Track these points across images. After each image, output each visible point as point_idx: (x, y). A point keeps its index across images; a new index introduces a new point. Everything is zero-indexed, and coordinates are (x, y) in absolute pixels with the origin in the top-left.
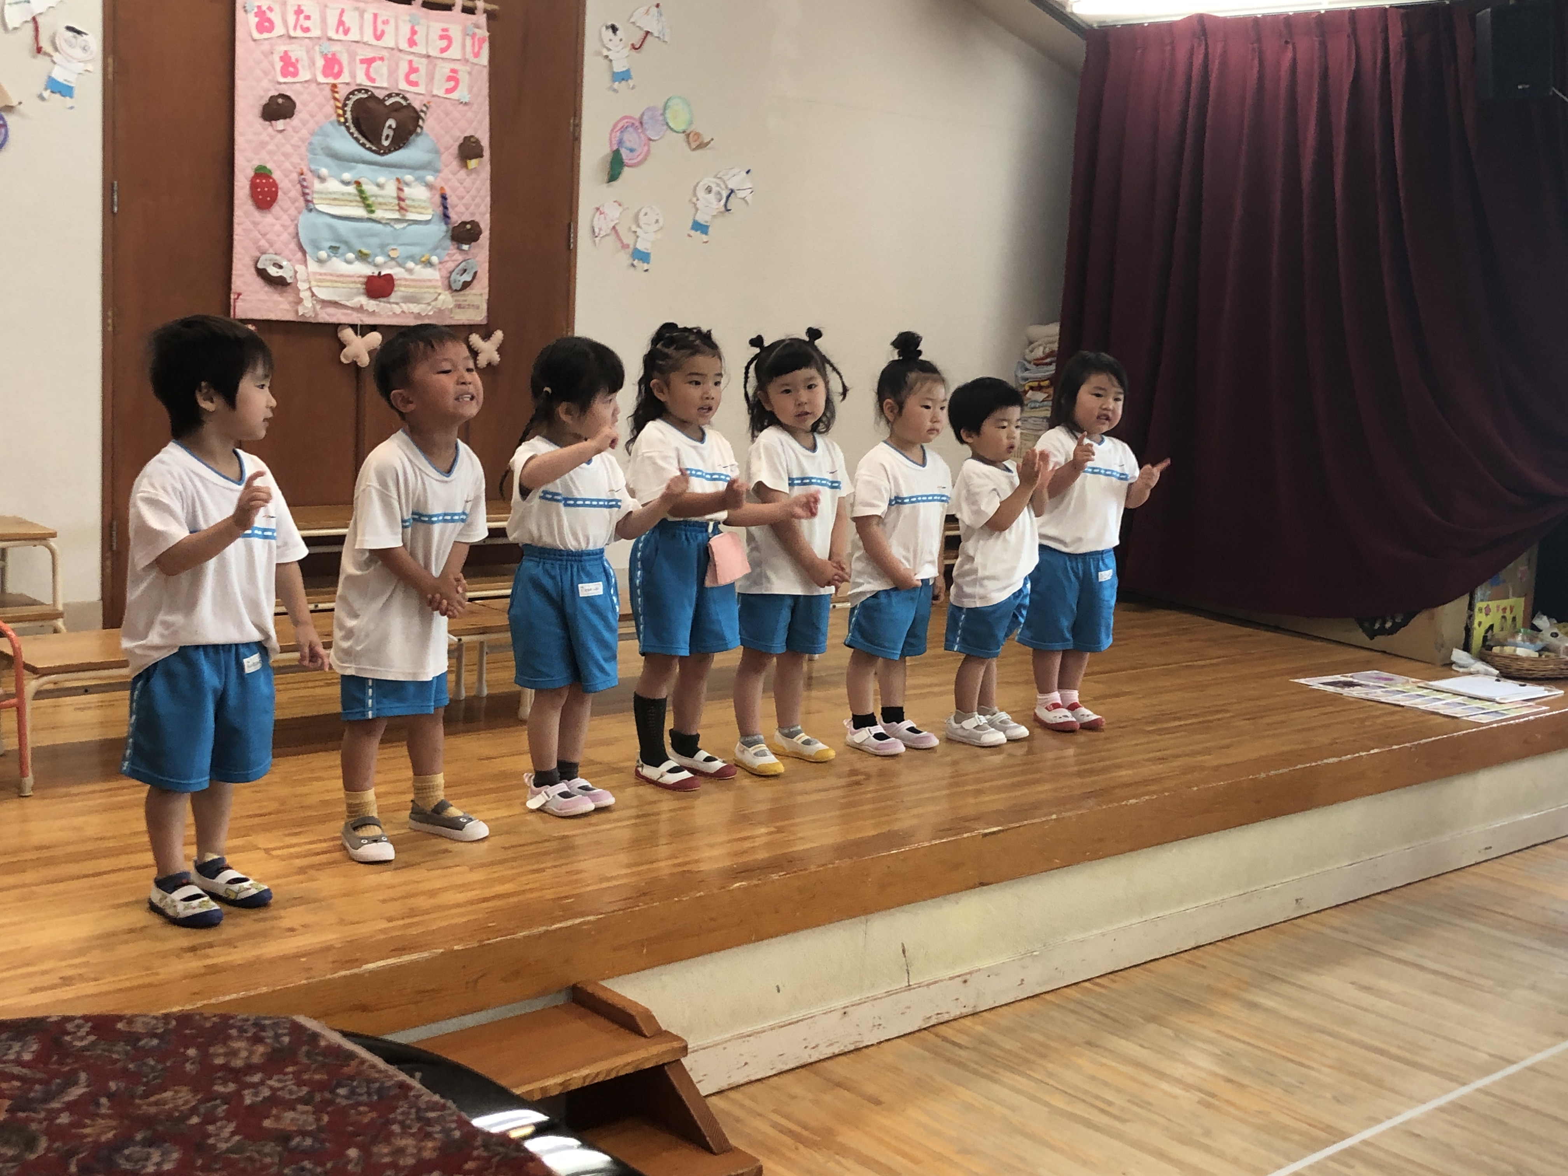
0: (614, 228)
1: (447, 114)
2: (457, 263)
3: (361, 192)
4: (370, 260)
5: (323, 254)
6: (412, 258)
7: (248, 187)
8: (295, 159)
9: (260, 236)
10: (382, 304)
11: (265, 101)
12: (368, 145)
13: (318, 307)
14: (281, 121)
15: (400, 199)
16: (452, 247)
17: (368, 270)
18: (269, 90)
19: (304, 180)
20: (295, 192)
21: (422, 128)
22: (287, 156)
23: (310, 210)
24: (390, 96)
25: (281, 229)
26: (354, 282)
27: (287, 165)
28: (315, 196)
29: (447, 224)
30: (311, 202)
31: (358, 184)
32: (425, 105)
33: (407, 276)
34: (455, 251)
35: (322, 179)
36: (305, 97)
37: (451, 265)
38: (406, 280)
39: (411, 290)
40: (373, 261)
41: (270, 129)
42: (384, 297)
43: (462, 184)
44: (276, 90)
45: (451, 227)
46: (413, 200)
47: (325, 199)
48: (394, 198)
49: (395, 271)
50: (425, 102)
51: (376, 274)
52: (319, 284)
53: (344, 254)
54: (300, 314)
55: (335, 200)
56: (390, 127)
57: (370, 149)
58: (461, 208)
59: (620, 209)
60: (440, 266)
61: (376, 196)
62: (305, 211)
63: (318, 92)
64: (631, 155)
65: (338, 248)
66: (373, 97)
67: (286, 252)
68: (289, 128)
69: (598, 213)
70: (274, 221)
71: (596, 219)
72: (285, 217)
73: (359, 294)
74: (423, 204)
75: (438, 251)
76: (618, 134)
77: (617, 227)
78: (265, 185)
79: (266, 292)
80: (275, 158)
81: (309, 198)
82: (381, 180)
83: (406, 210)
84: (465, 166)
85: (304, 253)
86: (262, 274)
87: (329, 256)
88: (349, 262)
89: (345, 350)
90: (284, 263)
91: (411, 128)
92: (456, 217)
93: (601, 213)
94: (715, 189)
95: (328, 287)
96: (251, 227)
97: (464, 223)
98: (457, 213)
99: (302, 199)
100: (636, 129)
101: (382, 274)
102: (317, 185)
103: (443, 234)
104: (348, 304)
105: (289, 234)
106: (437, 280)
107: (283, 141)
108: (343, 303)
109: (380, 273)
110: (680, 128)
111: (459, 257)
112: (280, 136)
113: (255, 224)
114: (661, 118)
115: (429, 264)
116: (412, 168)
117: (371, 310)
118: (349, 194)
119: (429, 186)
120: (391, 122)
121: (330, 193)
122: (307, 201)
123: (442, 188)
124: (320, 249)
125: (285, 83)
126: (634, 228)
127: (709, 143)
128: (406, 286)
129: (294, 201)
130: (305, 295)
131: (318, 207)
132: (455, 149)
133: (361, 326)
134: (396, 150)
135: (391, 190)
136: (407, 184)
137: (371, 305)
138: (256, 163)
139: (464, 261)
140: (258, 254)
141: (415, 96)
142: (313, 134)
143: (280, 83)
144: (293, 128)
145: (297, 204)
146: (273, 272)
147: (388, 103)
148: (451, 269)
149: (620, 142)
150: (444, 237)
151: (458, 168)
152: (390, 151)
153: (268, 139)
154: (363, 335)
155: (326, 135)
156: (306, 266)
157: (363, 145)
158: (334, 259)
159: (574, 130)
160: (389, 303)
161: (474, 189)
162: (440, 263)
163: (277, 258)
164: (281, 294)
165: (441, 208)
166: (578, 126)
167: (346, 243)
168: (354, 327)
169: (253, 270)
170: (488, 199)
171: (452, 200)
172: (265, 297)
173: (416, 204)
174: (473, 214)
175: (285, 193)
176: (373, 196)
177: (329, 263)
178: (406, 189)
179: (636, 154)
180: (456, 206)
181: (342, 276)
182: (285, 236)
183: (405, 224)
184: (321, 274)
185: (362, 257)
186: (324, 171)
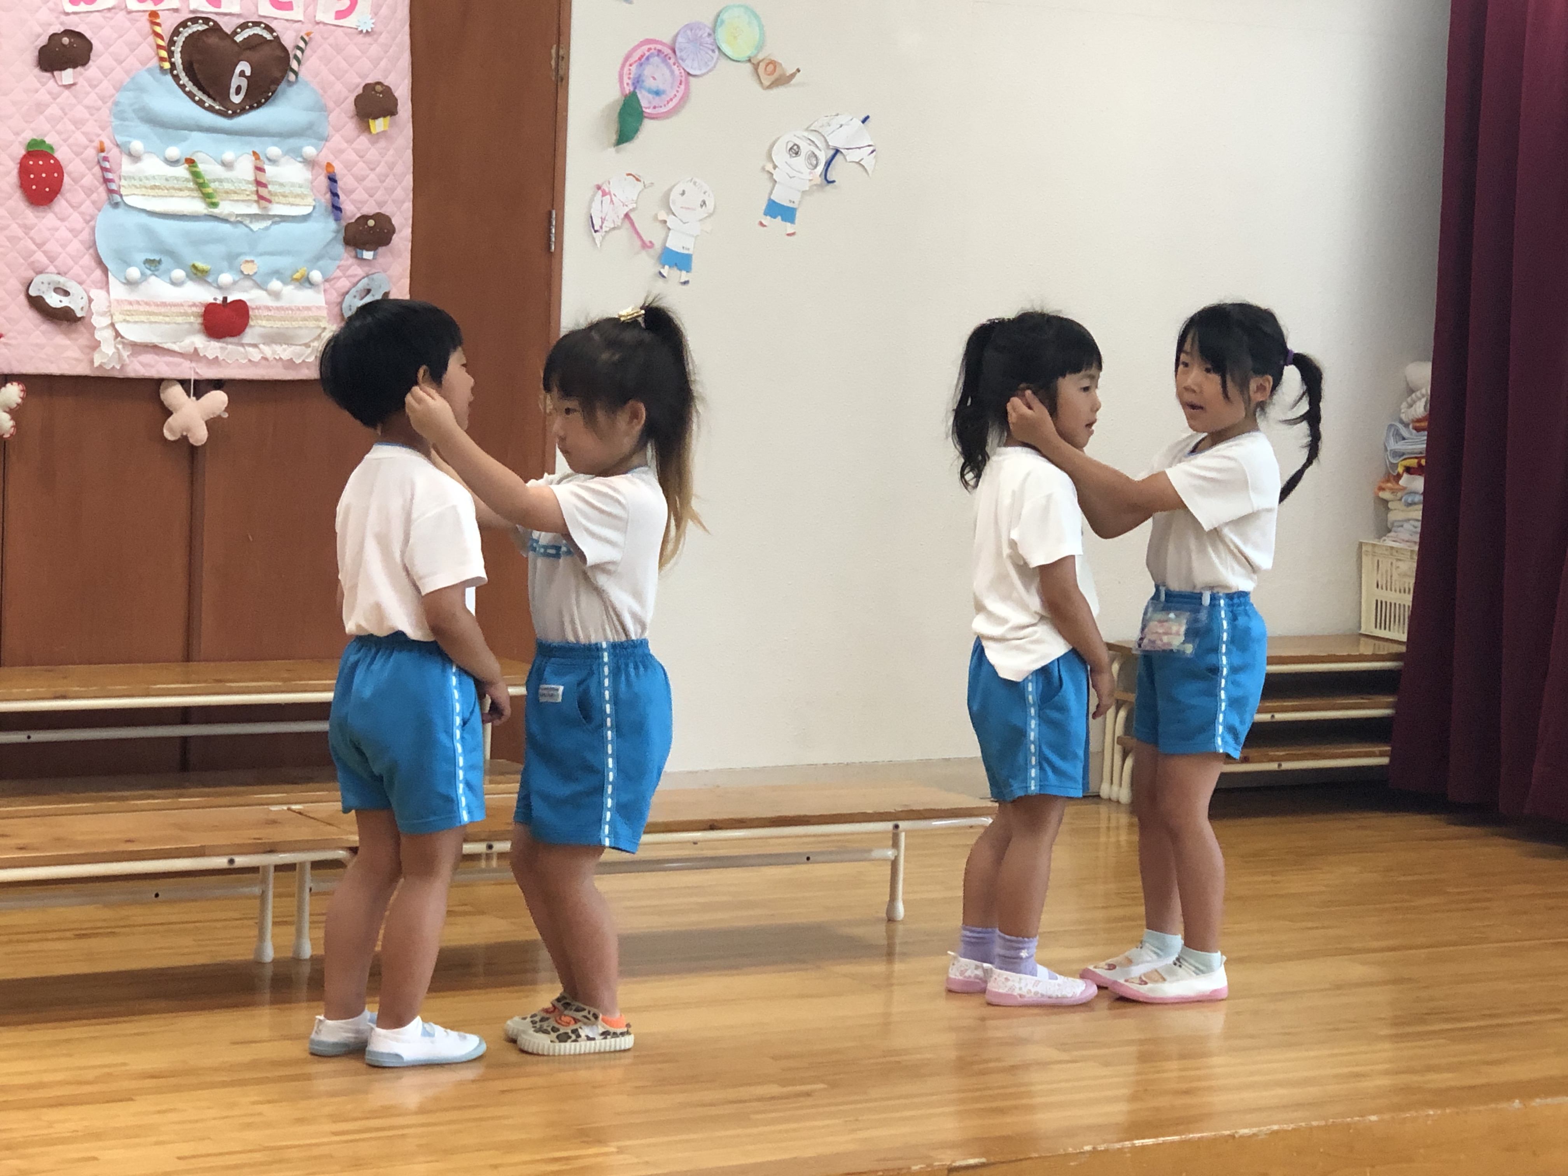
0: (627, 216)
1: (339, 50)
2: (355, 280)
3: (196, 175)
4: (210, 280)
5: (134, 272)
6: (277, 273)
7: (15, 172)
8: (91, 126)
9: (34, 247)
10: (230, 346)
11: (43, 41)
12: (208, 102)
13: (125, 354)
14: (70, 71)
15: (259, 183)
16: (346, 255)
17: (207, 295)
18: (50, 25)
19: (106, 159)
20: (92, 178)
21: (296, 74)
22: (78, 123)
23: (116, 205)
24: (244, 26)
25: (70, 235)
26: (186, 314)
27: (79, 138)
28: (123, 182)
29: (337, 219)
30: (117, 192)
31: (191, 162)
32: (302, 38)
33: (270, 302)
34: (351, 261)
35: (135, 158)
36: (107, 32)
37: (344, 284)
38: (268, 308)
39: (278, 324)
40: (216, 280)
41: (51, 82)
42: (232, 335)
43: (361, 157)
44: (62, 24)
45: (344, 224)
46: (282, 185)
47: (141, 187)
48: (248, 182)
49: (251, 296)
50: (303, 34)
51: (220, 301)
52: (128, 318)
53: (169, 271)
54: (96, 364)
55: (155, 188)
56: (242, 73)
57: (211, 109)
58: (360, 194)
59: (640, 186)
60: (327, 285)
61: (221, 181)
62: (107, 207)
63: (128, 24)
64: (657, 101)
65: (160, 262)
66: (216, 29)
67: (76, 270)
68: (81, 81)
69: (600, 192)
70: (59, 223)
71: (596, 205)
72: (75, 216)
73: (191, 332)
74: (298, 191)
75: (321, 263)
76: (633, 68)
77: (632, 215)
78: (43, 169)
79: (43, 333)
80: (59, 127)
81: (114, 186)
82: (229, 156)
83: (270, 201)
84: (368, 129)
85: (105, 270)
86: (37, 304)
87: (143, 274)
88: (174, 283)
89: (170, 420)
90: (71, 286)
91: (278, 74)
92: (352, 210)
93: (604, 194)
94: (805, 148)
95: (143, 322)
96: (20, 233)
97: (365, 218)
98: (353, 202)
99: (102, 189)
100: (665, 59)
101: (229, 301)
102: (127, 167)
103: (331, 235)
104: (175, 347)
105: (82, 242)
106: (319, 308)
107: (74, 101)
108: (165, 346)
109: (225, 299)
110: (744, 56)
111: (358, 270)
112: (66, 93)
113: (27, 229)
114: (710, 40)
115: (306, 282)
116: (281, 135)
117: (211, 357)
118: (177, 179)
119: (310, 163)
120: (244, 67)
121: (147, 178)
122: (111, 191)
123: (329, 165)
124: (129, 265)
125: (75, 13)
126: (662, 215)
127: (793, 76)
128: (268, 318)
129: (89, 192)
130: (104, 335)
131: (128, 200)
132: (349, 105)
133: (195, 381)
134: (252, 108)
135: (245, 169)
136: (272, 161)
137: (212, 348)
138: (28, 135)
139: (367, 276)
140: (31, 273)
141: (287, 24)
142: (120, 87)
143: (67, 14)
144: (89, 81)
145: (94, 196)
146: (54, 301)
147: (239, 39)
148: (344, 290)
149: (637, 82)
150: (334, 239)
151: (355, 133)
152: (243, 111)
153: (47, 97)
154: (198, 395)
155: (141, 89)
156: (108, 292)
157: (201, 103)
158: (153, 279)
159: (557, 64)
160: (243, 345)
161: (383, 164)
162: (327, 280)
163: (62, 279)
164: (66, 334)
165: (329, 195)
166: (563, 59)
167: (171, 254)
168: (184, 383)
169: (22, 299)
170: (410, 178)
171: (345, 181)
172: (42, 340)
173: (287, 190)
174: (381, 204)
175: (75, 181)
176: (214, 181)
177: (143, 287)
178: (268, 168)
179: (665, 98)
180: (352, 191)
181: (164, 304)
182: (76, 246)
183: (268, 223)
184: (130, 303)
185: (198, 274)
186: (137, 145)
